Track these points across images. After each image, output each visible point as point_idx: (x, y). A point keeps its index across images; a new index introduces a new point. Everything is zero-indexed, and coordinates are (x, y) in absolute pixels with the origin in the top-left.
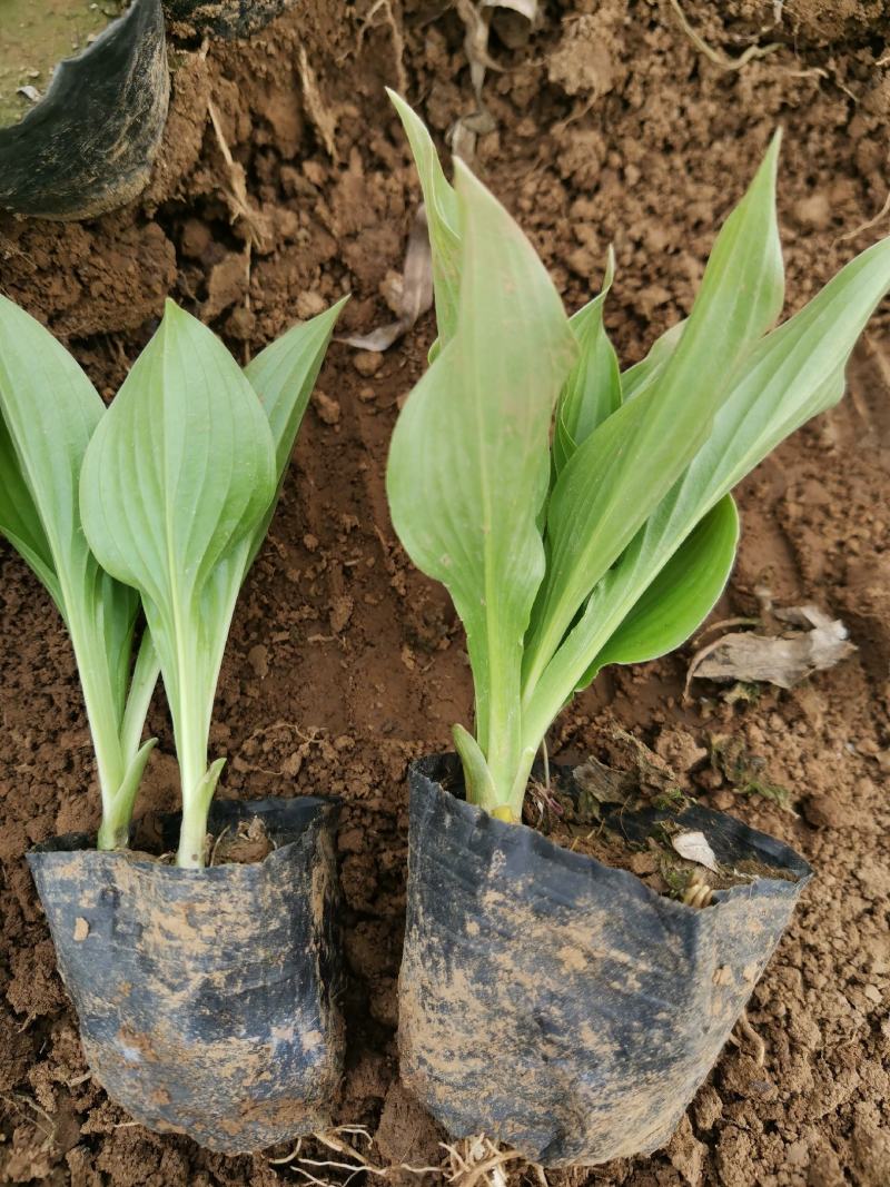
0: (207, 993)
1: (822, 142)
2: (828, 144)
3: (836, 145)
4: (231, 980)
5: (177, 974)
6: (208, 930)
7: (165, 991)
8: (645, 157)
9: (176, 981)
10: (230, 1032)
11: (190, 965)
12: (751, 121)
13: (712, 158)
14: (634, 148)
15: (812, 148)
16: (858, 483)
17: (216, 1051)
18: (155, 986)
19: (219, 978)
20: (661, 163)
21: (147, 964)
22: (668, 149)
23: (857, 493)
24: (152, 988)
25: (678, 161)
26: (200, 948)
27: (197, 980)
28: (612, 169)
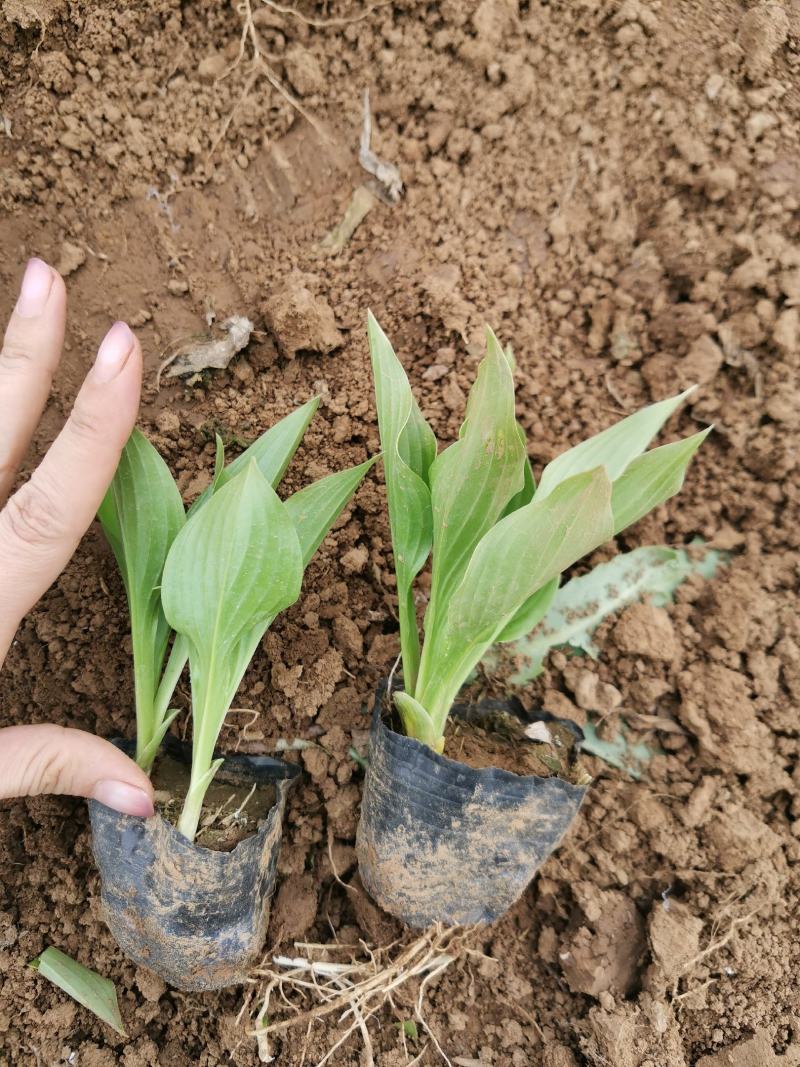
0: (183, 911)
1: (217, 17)
2: (221, 18)
3: (226, 18)
4: (199, 908)
5: (168, 897)
6: (189, 879)
7: (157, 903)
8: (100, 61)
9: (165, 900)
10: (193, 933)
11: (175, 894)
12: (165, 16)
13: (147, 49)
14: (90, 56)
15: (211, 24)
16: (277, 237)
17: (183, 941)
18: (151, 898)
19: (192, 906)
20: (113, 61)
21: (150, 881)
22: (116, 50)
23: (278, 242)
24: (149, 898)
25: (126, 57)
26: (184, 887)
27: (178, 904)
28: (81, 74)
